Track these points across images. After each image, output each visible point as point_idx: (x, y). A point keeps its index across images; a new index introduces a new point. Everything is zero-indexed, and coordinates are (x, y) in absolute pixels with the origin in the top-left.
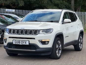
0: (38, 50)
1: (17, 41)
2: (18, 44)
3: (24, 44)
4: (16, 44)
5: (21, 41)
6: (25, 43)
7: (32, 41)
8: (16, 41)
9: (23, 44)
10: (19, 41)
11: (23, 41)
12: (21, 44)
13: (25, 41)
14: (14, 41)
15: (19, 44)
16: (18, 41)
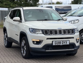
1: (58, 42)
2: (58, 44)
3: (65, 44)
4: (57, 44)
5: (61, 42)
6: (65, 43)
7: (72, 41)
8: (56, 41)
9: (64, 44)
11: (63, 41)
12: (61, 44)
13: (65, 41)
14: (54, 42)
15: (59, 44)
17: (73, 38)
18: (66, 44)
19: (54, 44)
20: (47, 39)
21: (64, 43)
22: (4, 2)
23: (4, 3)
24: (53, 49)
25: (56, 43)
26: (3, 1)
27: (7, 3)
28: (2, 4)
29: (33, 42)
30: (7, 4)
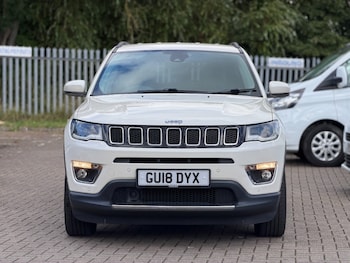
0: (242, 204)
1: (157, 172)
2: (161, 184)
3: (191, 183)
4: (153, 184)
5: (174, 173)
6: (192, 178)
7: (221, 173)
8: (153, 172)
9: (184, 183)
10: (165, 172)
11: (183, 172)
12: (174, 184)
13: (192, 172)
14: (142, 176)
15: (165, 184)
16: (161, 172)
17: (230, 161)
18: (196, 184)
19: (142, 182)
20: (117, 160)
21: (188, 178)
22: (315, 34)
23: (311, 41)
24: (143, 200)
25: (153, 177)
26: (308, 33)
27: (326, 38)
28: (305, 42)
29: (77, 170)
30: (323, 41)
